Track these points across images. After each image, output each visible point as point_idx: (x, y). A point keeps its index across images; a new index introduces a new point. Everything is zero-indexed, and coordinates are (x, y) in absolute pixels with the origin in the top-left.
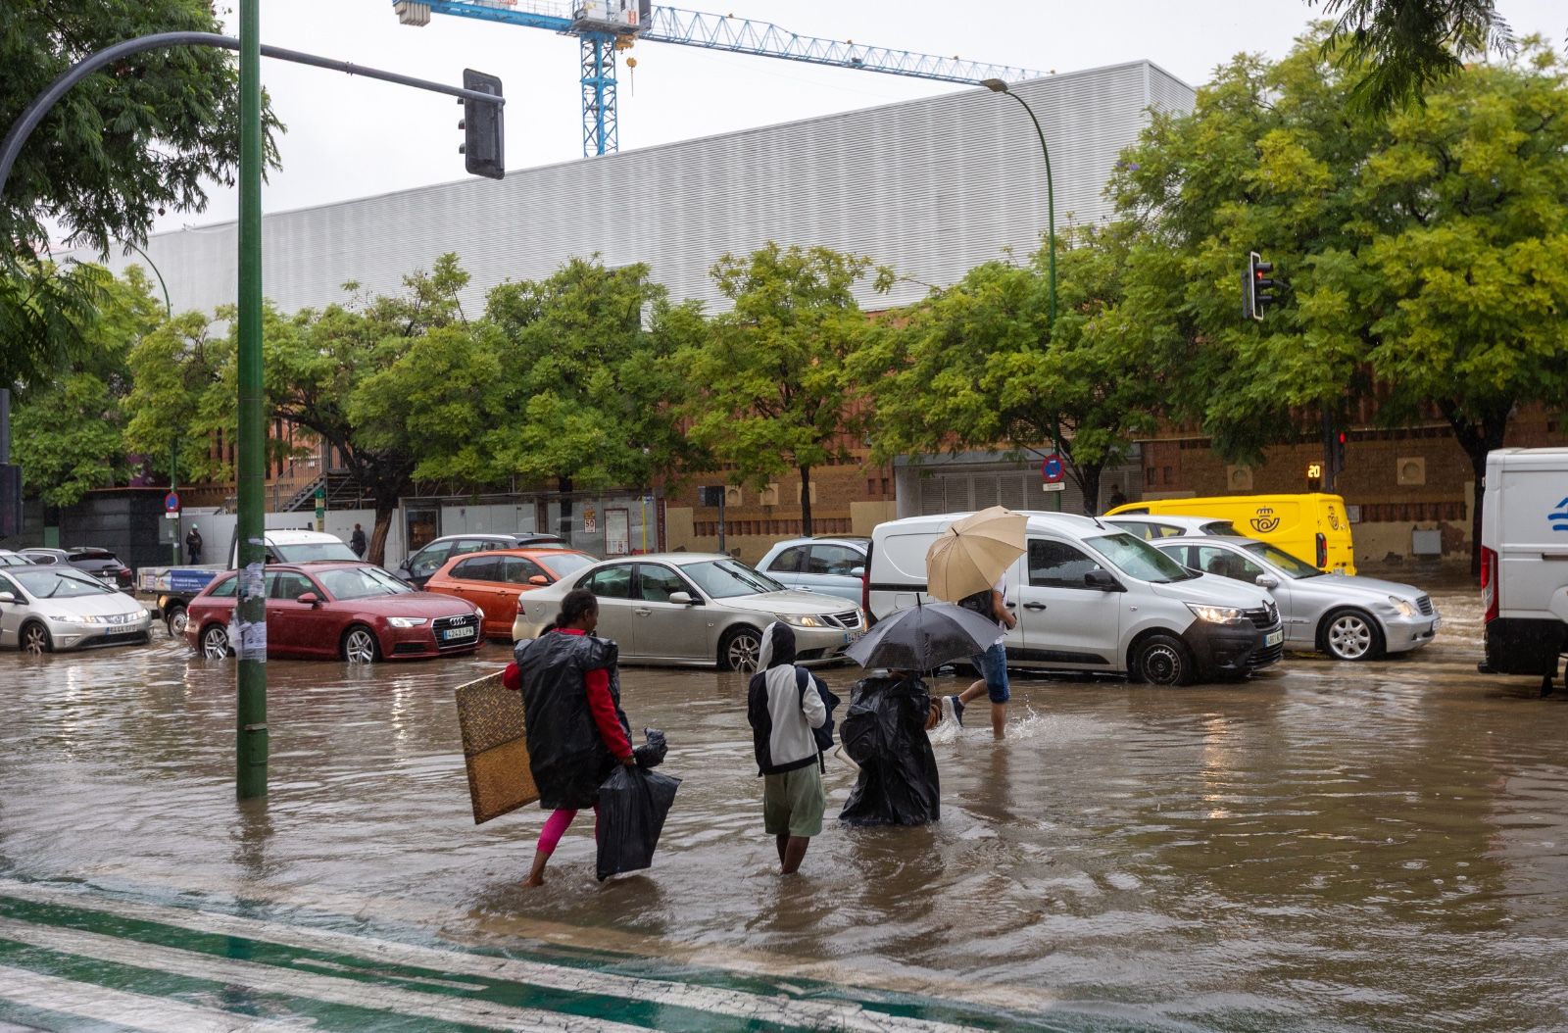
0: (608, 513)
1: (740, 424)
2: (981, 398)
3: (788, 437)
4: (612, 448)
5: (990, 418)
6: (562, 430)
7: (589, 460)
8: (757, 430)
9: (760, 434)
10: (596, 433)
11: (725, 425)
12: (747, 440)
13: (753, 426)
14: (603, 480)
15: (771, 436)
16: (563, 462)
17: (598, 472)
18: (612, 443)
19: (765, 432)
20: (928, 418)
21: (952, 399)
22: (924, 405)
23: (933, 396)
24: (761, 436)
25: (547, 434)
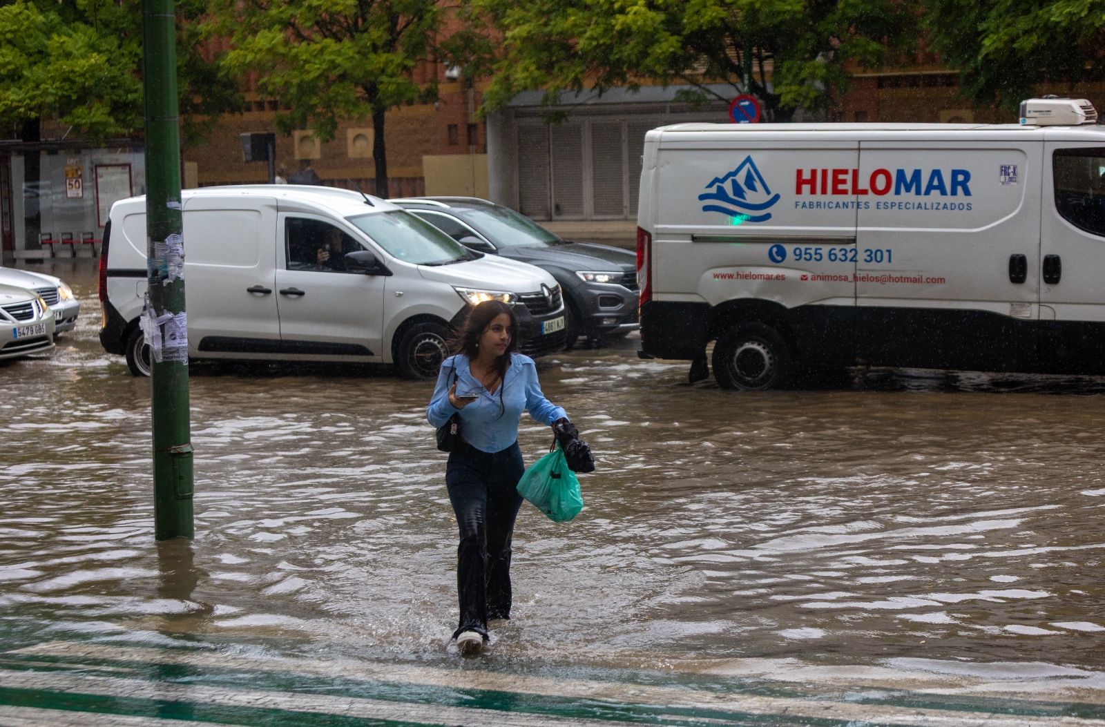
0: (100, 171)
1: (301, 49)
2: (661, 17)
3: (369, 68)
4: (114, 78)
5: (668, 45)
6: (42, 55)
7: (84, 96)
8: (328, 58)
9: (333, 62)
10: (94, 58)
11: (282, 50)
12: (314, 70)
13: (322, 51)
14: (106, 124)
15: (348, 65)
16: (50, 99)
17: (98, 114)
18: (115, 71)
19: (339, 60)
20: (581, 44)
21: (620, 19)
22: (575, 25)
23: (587, 14)
24: (334, 65)
25: (23, 60)
